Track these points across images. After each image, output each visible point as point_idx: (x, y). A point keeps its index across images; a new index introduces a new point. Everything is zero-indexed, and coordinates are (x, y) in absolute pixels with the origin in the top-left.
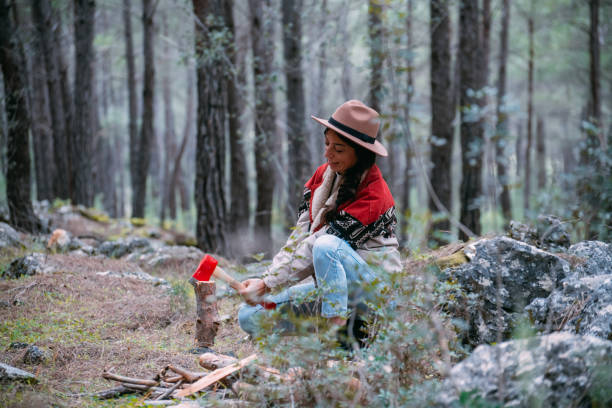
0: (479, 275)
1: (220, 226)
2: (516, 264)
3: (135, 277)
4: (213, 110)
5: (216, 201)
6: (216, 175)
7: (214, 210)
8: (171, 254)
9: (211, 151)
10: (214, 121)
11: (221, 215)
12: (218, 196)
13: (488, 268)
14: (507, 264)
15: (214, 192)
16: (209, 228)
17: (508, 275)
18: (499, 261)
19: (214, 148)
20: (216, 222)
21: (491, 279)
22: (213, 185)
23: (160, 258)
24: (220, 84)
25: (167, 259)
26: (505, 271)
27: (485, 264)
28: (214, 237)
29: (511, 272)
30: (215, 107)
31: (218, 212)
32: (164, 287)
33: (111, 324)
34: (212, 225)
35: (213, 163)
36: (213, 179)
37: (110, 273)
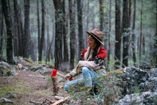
0: (127, 76)
3: (39, 76)
4: (59, 34)
6: (60, 50)
8: (48, 70)
9: (59, 44)
10: (60, 36)
12: (60, 56)
14: (134, 74)
15: (59, 55)
16: (58, 64)
17: (134, 76)
18: (132, 73)
20: (60, 62)
21: (130, 78)
22: (59, 53)
23: (45, 71)
24: (61, 27)
25: (47, 72)
27: (128, 74)
30: (60, 33)
31: (60, 59)
32: (46, 79)
33: (32, 88)
35: (59, 47)
36: (59, 51)
37: (32, 75)
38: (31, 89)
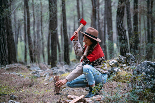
0: (142, 71)
1: (5, 58)
2: (152, 68)
3: (13, 74)
4: (1, 28)
5: (4, 51)
6: (3, 45)
7: (3, 54)
8: (10, 66)
9: (2, 39)
10: (2, 31)
11: (5, 55)
12: (4, 50)
13: (145, 70)
14: (149, 68)
15: (3, 49)
16: (2, 58)
17: (150, 71)
18: (147, 67)
19: (2, 38)
20: (4, 57)
21: (146, 72)
22: (3, 47)
24: (3, 22)
25: (9, 68)
26: (149, 70)
27: (143, 68)
28: (3, 60)
29: (151, 70)
30: (2, 27)
31: (4, 54)
32: (21, 76)
34: (3, 58)
35: (2, 42)
36: (2, 46)
37: (6, 73)
38: (15, 87)
